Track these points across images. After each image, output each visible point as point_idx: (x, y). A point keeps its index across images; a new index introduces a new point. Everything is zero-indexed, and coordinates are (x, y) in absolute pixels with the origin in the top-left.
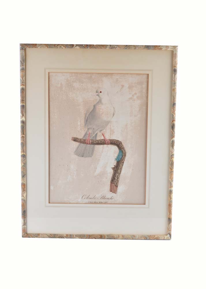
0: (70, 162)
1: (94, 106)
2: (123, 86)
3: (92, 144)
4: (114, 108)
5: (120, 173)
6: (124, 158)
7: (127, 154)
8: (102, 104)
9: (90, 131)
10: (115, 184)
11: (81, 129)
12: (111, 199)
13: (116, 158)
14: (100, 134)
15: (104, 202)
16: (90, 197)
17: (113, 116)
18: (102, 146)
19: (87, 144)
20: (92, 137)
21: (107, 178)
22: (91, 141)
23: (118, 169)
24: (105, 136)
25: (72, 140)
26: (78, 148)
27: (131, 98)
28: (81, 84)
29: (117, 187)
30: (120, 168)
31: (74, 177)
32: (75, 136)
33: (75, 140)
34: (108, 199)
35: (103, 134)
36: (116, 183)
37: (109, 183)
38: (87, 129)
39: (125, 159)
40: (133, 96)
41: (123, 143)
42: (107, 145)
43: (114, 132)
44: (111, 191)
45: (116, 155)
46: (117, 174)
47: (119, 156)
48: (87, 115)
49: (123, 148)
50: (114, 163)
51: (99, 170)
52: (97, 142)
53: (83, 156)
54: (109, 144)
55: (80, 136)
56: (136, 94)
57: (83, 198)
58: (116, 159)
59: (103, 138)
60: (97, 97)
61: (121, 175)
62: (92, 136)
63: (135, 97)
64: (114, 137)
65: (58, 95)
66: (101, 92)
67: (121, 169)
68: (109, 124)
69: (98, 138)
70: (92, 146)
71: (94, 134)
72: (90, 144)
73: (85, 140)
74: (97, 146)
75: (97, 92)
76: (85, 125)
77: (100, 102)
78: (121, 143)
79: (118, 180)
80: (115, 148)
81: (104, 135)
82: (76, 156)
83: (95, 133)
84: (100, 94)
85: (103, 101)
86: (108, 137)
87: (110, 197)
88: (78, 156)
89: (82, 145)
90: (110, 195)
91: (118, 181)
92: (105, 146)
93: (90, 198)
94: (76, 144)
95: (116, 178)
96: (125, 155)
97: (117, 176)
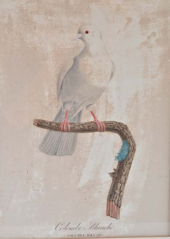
0: (32, 165)
1: (75, 60)
2: (129, 20)
3: (73, 131)
4: (113, 63)
5: (124, 183)
6: (132, 156)
7: (138, 148)
8: (90, 55)
9: (69, 107)
10: (116, 202)
11: (50, 104)
12: (109, 228)
13: (117, 155)
14: (86, 112)
15: (95, 235)
16: (71, 226)
17: (111, 77)
18: (90, 134)
19: (64, 131)
20: (72, 118)
21: (100, 192)
22: (69, 126)
23: (121, 176)
24: (96, 115)
25: (34, 124)
26: (46, 139)
27: (145, 43)
28: (49, 18)
29: (120, 207)
30: (124, 173)
31: (40, 191)
32: (40, 118)
33: (40, 124)
34: (104, 228)
35: (92, 113)
36: (117, 200)
37: (105, 201)
38: (61, 104)
39: (135, 158)
40: (149, 38)
41: (130, 129)
42: (100, 131)
43: (113, 108)
44: (108, 215)
45: (117, 150)
46: (119, 185)
47: (122, 151)
48: (62, 78)
49: (131, 137)
50: (113, 165)
51: (85, 179)
52: (81, 127)
53: (55, 154)
54: (103, 131)
55: (50, 118)
56: (154, 34)
57: (58, 228)
58: (117, 158)
59: (92, 119)
60: (81, 42)
61: (126, 185)
62: (72, 116)
63: (153, 40)
64: (114, 118)
65: (3, 40)
66: (87, 32)
67: (127, 174)
68: (104, 94)
69: (84, 120)
70: (73, 134)
71: (75, 112)
72: (68, 131)
73: (58, 124)
74: (81, 135)
75: (79, 32)
76: (59, 95)
77: (85, 51)
78: (127, 128)
79: (121, 194)
80: (115, 138)
81: (94, 113)
82: (42, 154)
83: (78, 111)
84: (87, 35)
85: (92, 49)
86: (101, 118)
87: (106, 225)
88: (46, 153)
89: (54, 133)
90: (107, 221)
91: (121, 196)
92: (97, 133)
93: (71, 229)
94: (43, 132)
95: (118, 192)
96: (134, 150)
97: (119, 188)
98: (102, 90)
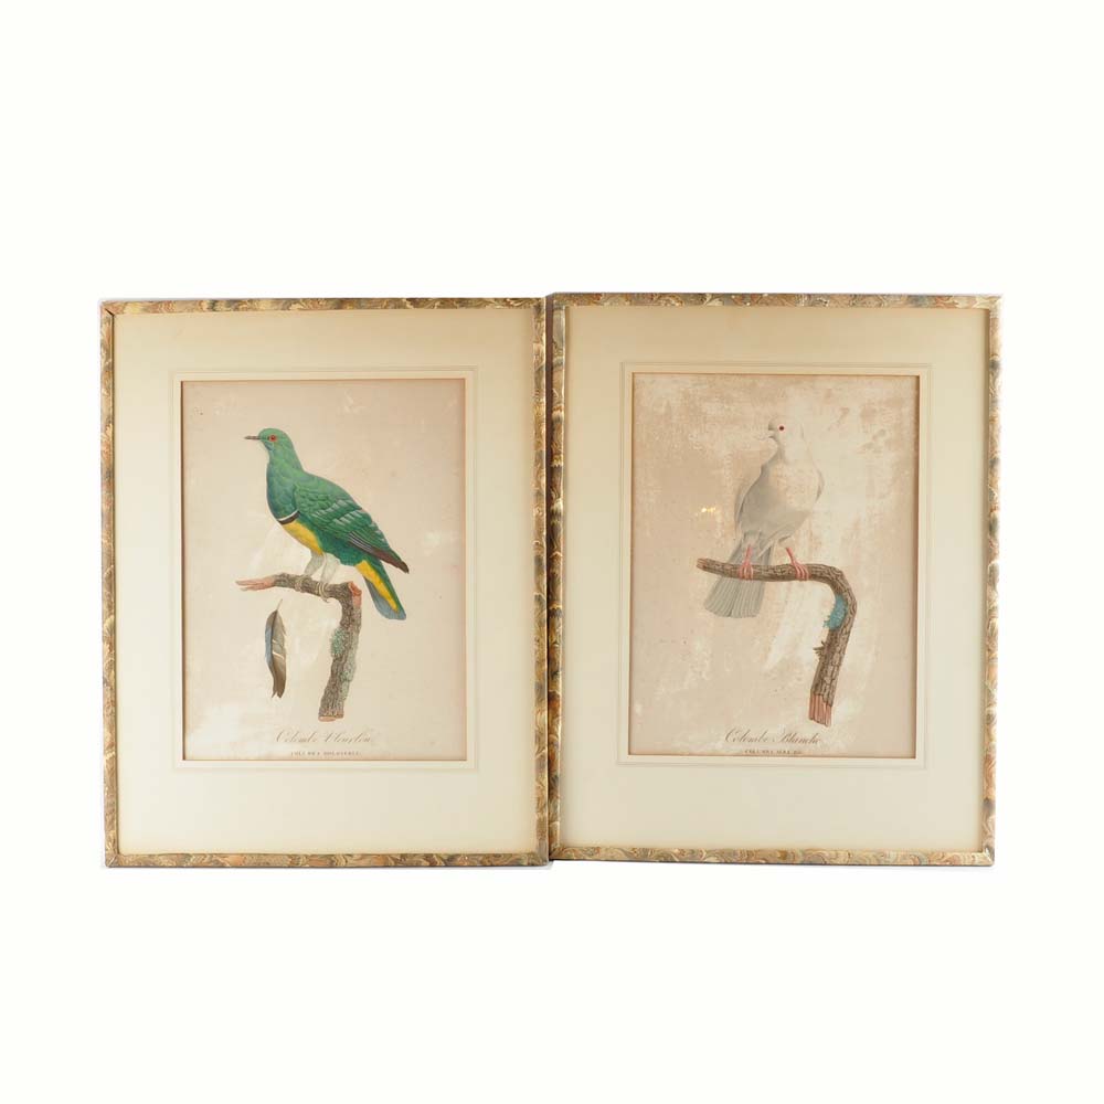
0: (692, 632)
1: (763, 468)
2: (845, 411)
3: (759, 579)
4: (820, 474)
5: (840, 664)
6: (851, 621)
7: (859, 609)
8: (786, 462)
9: (752, 541)
10: (825, 696)
11: (724, 536)
12: (814, 740)
13: (827, 619)
14: (778, 548)
15: (791, 752)
16: (752, 735)
17: (818, 496)
18: (785, 583)
19: (743, 578)
20: (756, 558)
21: (799, 679)
22: (752, 570)
23: (833, 653)
24: (794, 554)
25: (698, 566)
26: (715, 590)
27: (869, 446)
28: (726, 407)
29: (831, 706)
30: (838, 649)
31: (704, 675)
32: (707, 556)
33: (707, 566)
34: (804, 741)
35: (788, 550)
36: (826, 694)
37: (808, 695)
38: (741, 535)
39: (855, 624)
40: (874, 438)
41: (847, 577)
42: (801, 580)
43: (820, 543)
44: (812, 718)
45: (827, 611)
46: (831, 668)
47: (835, 612)
48: (743, 495)
49: (849, 590)
50: (820, 635)
51: (776, 656)
52: (771, 572)
53: (729, 615)
54: (805, 580)
55: (723, 556)
56: (883, 432)
57: (730, 738)
58: (827, 623)
59: (787, 560)
60: (772, 441)
61: (841, 668)
62: (757, 554)
63: (881, 441)
64: (823, 559)
65: (657, 438)
66: (782, 428)
67: (843, 651)
68: (807, 520)
69: (775, 562)
70: (757, 584)
71: (762, 549)
72: (750, 578)
73: (735, 567)
74: (771, 585)
75: (770, 429)
76: (737, 522)
77: (779, 456)
78: (842, 576)
79: (833, 684)
80: (822, 592)
81: (792, 551)
82: (708, 613)
83: (767, 547)
84: (781, 432)
85: (789, 454)
86: (802, 558)
87: (809, 736)
88: (716, 613)
89: (727, 580)
90: (809, 729)
91: (833, 688)
92: (795, 583)
93: (751, 740)
94: (710, 579)
95: (828, 680)
96: (854, 612)
97: (829, 674)
98: (804, 515)
